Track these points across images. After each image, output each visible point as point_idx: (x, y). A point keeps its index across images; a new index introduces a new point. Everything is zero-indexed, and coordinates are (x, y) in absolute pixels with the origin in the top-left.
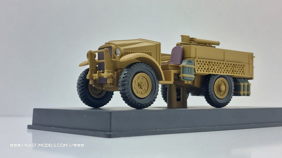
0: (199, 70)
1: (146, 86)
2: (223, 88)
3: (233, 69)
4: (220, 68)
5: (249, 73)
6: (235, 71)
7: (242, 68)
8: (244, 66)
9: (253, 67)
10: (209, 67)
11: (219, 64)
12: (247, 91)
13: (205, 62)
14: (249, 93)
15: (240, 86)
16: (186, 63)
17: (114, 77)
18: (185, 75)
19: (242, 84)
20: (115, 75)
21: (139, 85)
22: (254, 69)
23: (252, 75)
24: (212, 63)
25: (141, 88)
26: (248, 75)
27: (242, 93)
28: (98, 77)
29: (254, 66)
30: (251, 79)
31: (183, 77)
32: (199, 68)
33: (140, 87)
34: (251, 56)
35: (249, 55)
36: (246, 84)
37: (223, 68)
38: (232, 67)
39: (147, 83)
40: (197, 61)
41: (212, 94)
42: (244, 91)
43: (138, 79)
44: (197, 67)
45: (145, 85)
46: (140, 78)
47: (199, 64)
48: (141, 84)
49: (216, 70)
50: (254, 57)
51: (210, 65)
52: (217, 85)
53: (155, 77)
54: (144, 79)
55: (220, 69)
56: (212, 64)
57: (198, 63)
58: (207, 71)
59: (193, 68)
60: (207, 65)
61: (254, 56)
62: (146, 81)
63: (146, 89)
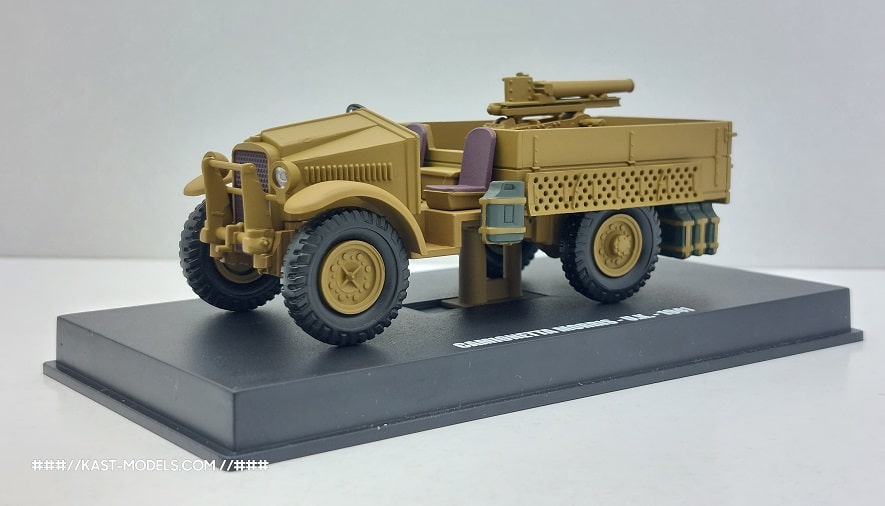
0: (541, 206)
1: (369, 277)
2: (623, 244)
3: (659, 185)
4: (613, 189)
5: (716, 185)
6: (664, 191)
7: (690, 176)
8: (695, 169)
9: (728, 166)
10: (575, 191)
11: (609, 176)
12: (707, 241)
13: (561, 180)
14: (712, 245)
15: (681, 230)
16: (497, 192)
17: (275, 248)
18: (492, 230)
19: (688, 224)
20: (278, 242)
21: (344, 276)
22: (733, 172)
23: (726, 191)
24: (585, 177)
25: (351, 283)
26: (713, 192)
27: (687, 248)
28: (231, 244)
29: (732, 162)
30: (723, 201)
31: (488, 236)
32: (541, 201)
33: (347, 281)
34: (723, 133)
35: (717, 130)
36: (703, 222)
37: (623, 188)
38: (655, 178)
39: (369, 269)
40: (536, 181)
41: (585, 269)
42: (693, 242)
43: (340, 258)
44: (535, 197)
45: (365, 274)
46: (346, 256)
47: (540, 187)
48: (352, 271)
49: (600, 196)
50: (735, 135)
51: (581, 185)
52: (604, 237)
53: (397, 248)
54: (360, 257)
55: (613, 193)
56: (585, 182)
57: (537, 185)
58: (569, 203)
59: (519, 205)
60: (570, 185)
61: (734, 131)
62: (366, 262)
63: (368, 286)
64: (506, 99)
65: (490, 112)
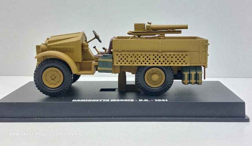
4: (149, 59)
5: (200, 61)
6: (172, 61)
8: (186, 55)
9: (206, 55)
10: (133, 59)
11: (148, 55)
13: (128, 55)
19: (186, 73)
23: (205, 63)
32: (119, 61)
34: (203, 44)
35: (200, 42)
37: (154, 59)
38: (168, 57)
40: (117, 55)
42: (189, 79)
43: (49, 72)
47: (119, 57)
49: (144, 61)
50: (209, 44)
52: (150, 74)
56: (137, 56)
58: (130, 63)
59: (109, 62)
60: (131, 57)
64: (135, 30)
65: (129, 34)
